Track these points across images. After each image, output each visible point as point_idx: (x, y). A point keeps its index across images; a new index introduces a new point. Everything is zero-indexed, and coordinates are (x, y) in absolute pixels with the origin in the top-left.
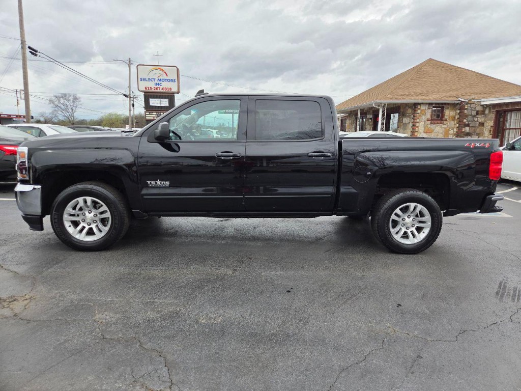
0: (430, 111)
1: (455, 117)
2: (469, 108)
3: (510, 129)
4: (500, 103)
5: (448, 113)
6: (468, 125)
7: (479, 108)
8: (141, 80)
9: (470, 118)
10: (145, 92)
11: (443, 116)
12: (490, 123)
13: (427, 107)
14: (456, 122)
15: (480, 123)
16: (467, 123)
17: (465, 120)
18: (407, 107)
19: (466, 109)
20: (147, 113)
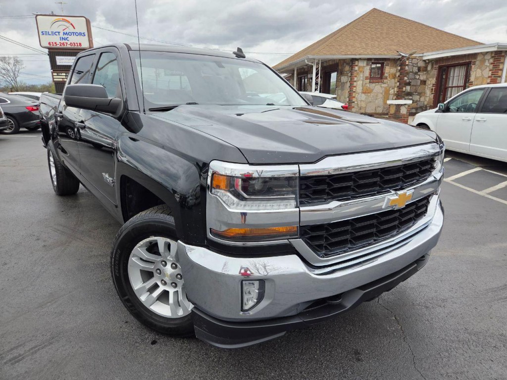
0: (368, 68)
1: (395, 75)
2: (410, 64)
3: (452, 87)
4: (443, 58)
5: (389, 70)
6: (409, 84)
7: (421, 64)
8: (43, 34)
9: (411, 75)
10: (49, 49)
11: (382, 74)
12: (432, 81)
13: (365, 62)
14: (396, 80)
15: (421, 81)
16: (408, 81)
17: (406, 78)
18: (345, 64)
19: (407, 65)
20: (54, 74)
